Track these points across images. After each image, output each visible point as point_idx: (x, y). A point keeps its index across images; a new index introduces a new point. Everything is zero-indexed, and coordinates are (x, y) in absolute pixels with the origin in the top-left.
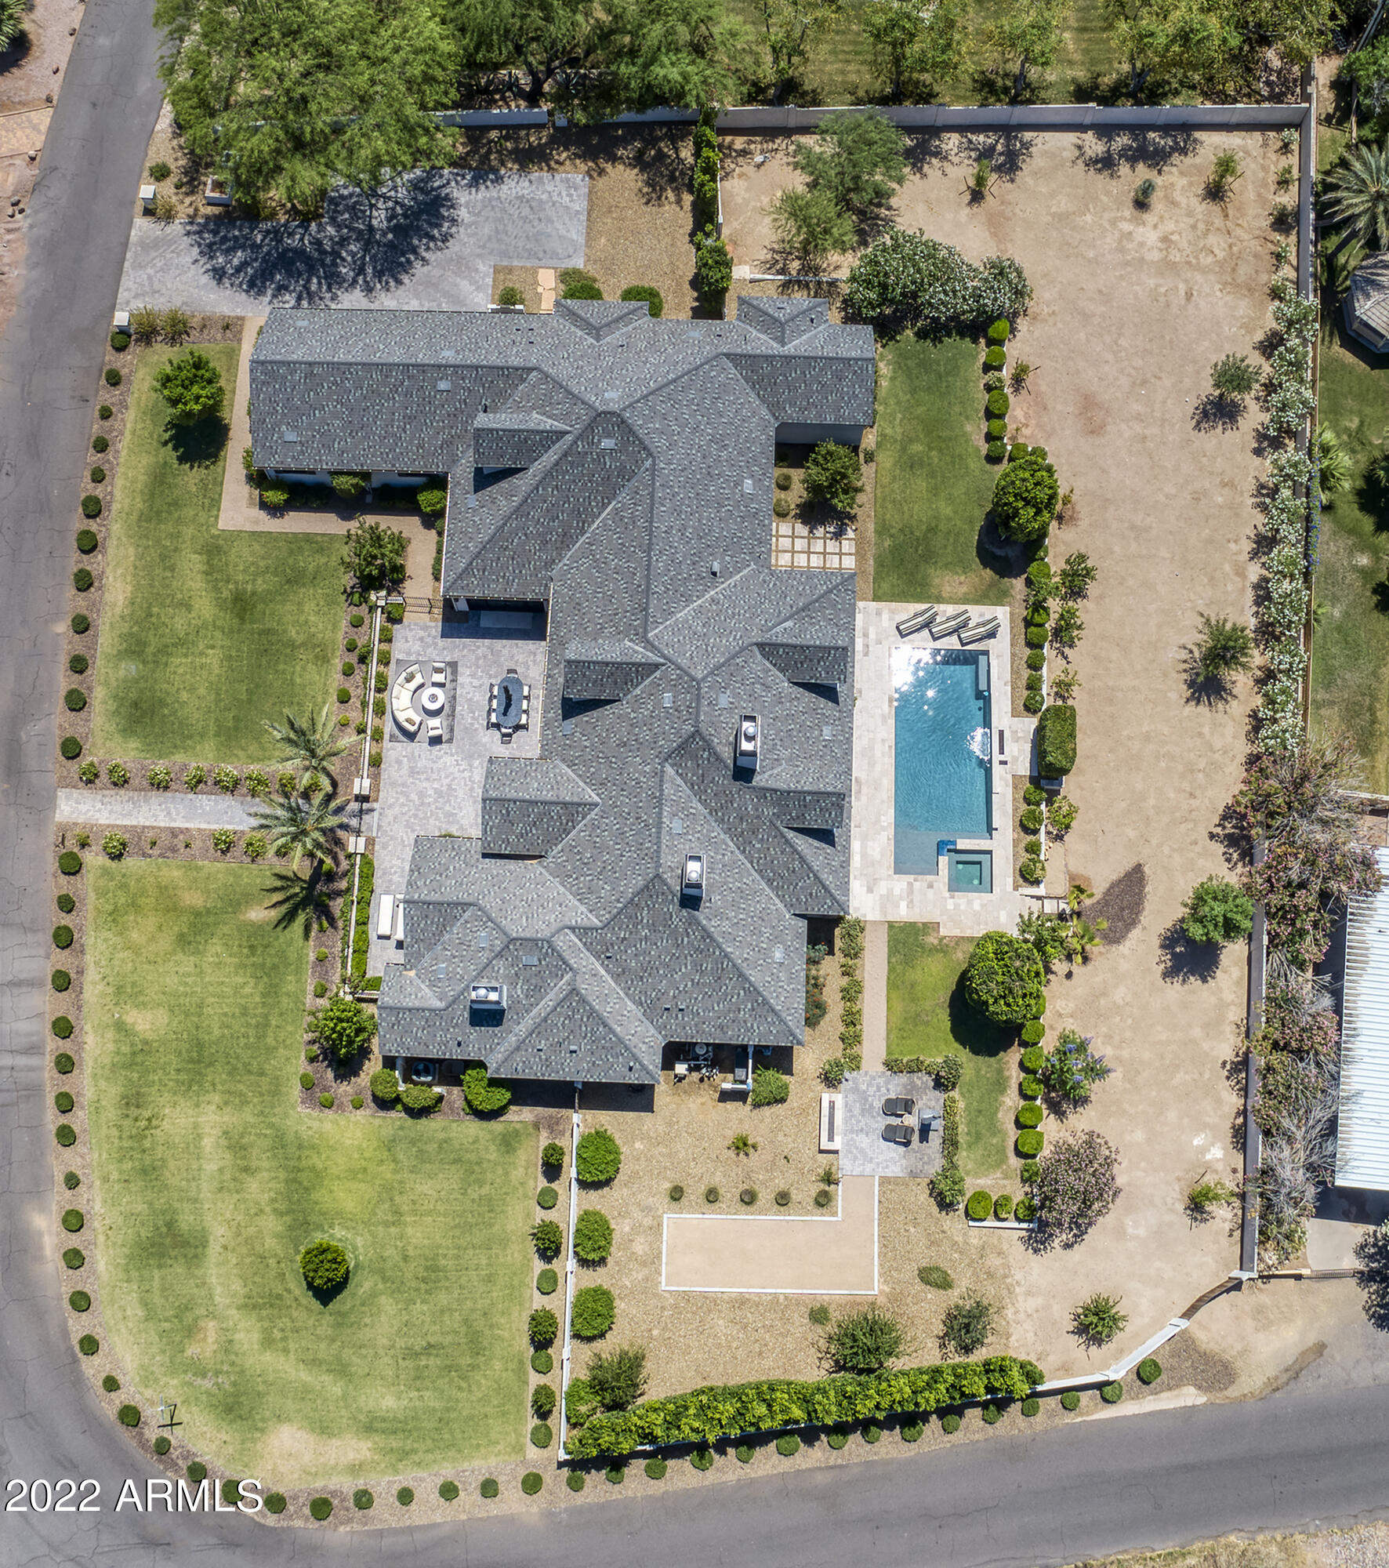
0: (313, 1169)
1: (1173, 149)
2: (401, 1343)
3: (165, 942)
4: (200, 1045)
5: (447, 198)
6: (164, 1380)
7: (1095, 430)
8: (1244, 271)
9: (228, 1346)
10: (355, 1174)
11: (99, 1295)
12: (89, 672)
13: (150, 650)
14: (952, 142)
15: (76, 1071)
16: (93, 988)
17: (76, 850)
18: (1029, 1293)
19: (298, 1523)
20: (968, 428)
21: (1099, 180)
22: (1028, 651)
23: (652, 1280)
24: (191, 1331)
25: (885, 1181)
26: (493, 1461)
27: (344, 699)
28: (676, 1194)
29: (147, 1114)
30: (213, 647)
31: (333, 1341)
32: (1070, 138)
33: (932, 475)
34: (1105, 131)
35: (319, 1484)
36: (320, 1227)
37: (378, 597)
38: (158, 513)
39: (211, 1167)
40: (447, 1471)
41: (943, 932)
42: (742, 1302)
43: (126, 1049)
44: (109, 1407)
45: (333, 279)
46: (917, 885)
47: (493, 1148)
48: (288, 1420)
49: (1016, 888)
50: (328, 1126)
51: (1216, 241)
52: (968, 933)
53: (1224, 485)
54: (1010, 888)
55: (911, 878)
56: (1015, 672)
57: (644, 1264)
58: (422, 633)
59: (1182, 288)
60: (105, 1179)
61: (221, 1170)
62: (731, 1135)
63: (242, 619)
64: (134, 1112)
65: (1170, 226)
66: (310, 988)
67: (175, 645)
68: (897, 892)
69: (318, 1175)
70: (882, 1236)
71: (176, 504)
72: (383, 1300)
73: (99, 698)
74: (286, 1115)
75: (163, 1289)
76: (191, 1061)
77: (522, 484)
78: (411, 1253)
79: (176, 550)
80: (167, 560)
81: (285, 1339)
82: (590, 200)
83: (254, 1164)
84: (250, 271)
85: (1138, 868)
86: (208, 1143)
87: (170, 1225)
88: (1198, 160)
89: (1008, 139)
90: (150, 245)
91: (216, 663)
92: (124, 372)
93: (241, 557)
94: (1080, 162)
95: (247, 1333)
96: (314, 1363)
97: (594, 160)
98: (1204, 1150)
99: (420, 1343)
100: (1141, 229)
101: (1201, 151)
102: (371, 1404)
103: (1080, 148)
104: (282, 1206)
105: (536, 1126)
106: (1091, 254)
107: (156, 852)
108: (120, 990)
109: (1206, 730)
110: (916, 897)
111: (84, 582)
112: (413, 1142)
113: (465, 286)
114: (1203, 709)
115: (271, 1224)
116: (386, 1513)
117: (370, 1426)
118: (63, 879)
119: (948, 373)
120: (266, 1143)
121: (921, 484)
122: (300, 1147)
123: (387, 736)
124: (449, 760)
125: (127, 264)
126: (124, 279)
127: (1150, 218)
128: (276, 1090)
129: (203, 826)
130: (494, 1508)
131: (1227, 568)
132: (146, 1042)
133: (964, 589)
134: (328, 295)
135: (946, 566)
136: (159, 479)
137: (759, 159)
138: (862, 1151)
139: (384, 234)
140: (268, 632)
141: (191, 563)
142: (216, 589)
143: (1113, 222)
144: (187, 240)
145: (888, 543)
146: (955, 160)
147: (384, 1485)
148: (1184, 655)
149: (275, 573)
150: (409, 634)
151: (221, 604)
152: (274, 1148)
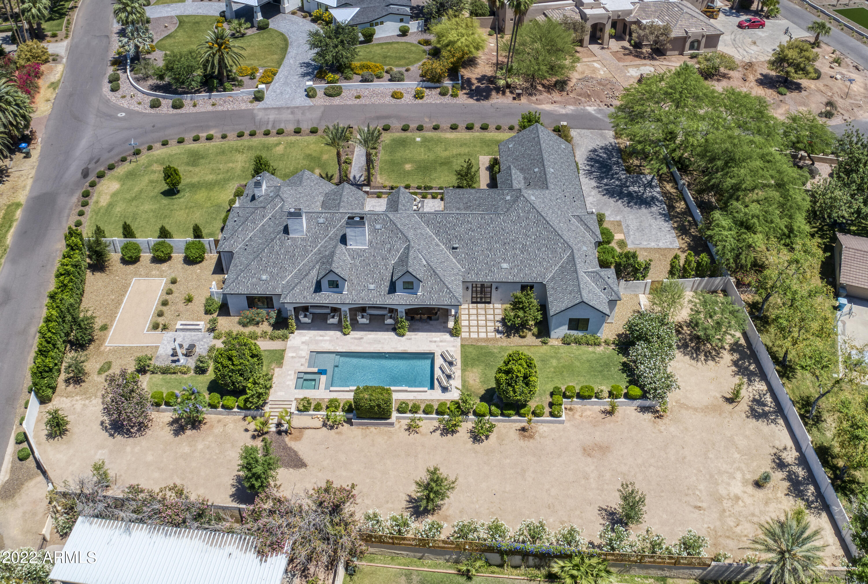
0: (214, 188)
2: (140, 212)
5: (651, 206)
6: (147, 159)
7: (586, 451)
10: (209, 198)
11: (182, 145)
12: (417, 131)
13: (426, 143)
14: (760, 386)
15: (264, 136)
16: (294, 138)
21: (767, 461)
22: (435, 407)
23: (139, 275)
25: (157, 347)
28: (174, 282)
30: (428, 157)
34: (803, 461)
35: (95, 194)
36: (191, 190)
38: (484, 142)
39: (221, 166)
41: (277, 370)
42: (120, 303)
43: (270, 145)
46: (303, 360)
49: (296, 399)
50: (229, 190)
54: (297, 396)
56: (423, 401)
57: (147, 273)
59: (703, 505)
60: (223, 144)
62: (195, 297)
63: (440, 163)
64: (246, 148)
65: (748, 501)
67: (429, 148)
68: (301, 352)
69: (211, 189)
72: (157, 206)
73: (407, 134)
74: (236, 181)
75: (179, 157)
79: (470, 147)
80: (465, 145)
82: (666, 248)
83: (220, 175)
84: (598, 158)
85: (303, 465)
86: (230, 165)
87: (202, 158)
88: (806, 515)
89: (774, 412)
90: (602, 134)
91: (422, 157)
94: (775, 450)
96: (140, 192)
97: (689, 249)
100: (740, 484)
101: (814, 517)
102: (119, 205)
103: (785, 449)
104: (202, 182)
106: (711, 456)
108: (292, 143)
110: (297, 359)
114: (404, 504)
115: (195, 180)
117: (111, 205)
119: (603, 375)
120: (227, 177)
122: (223, 185)
125: (592, 130)
126: (586, 130)
129: (354, 158)
132: (272, 149)
133: (471, 382)
134: (592, 177)
135: (483, 374)
139: (626, 190)
141: (464, 150)
142: (453, 156)
144: (607, 143)
145: (494, 350)
146: (750, 389)
147: (88, 209)
150: (436, 203)
151: (447, 158)
152: (225, 179)
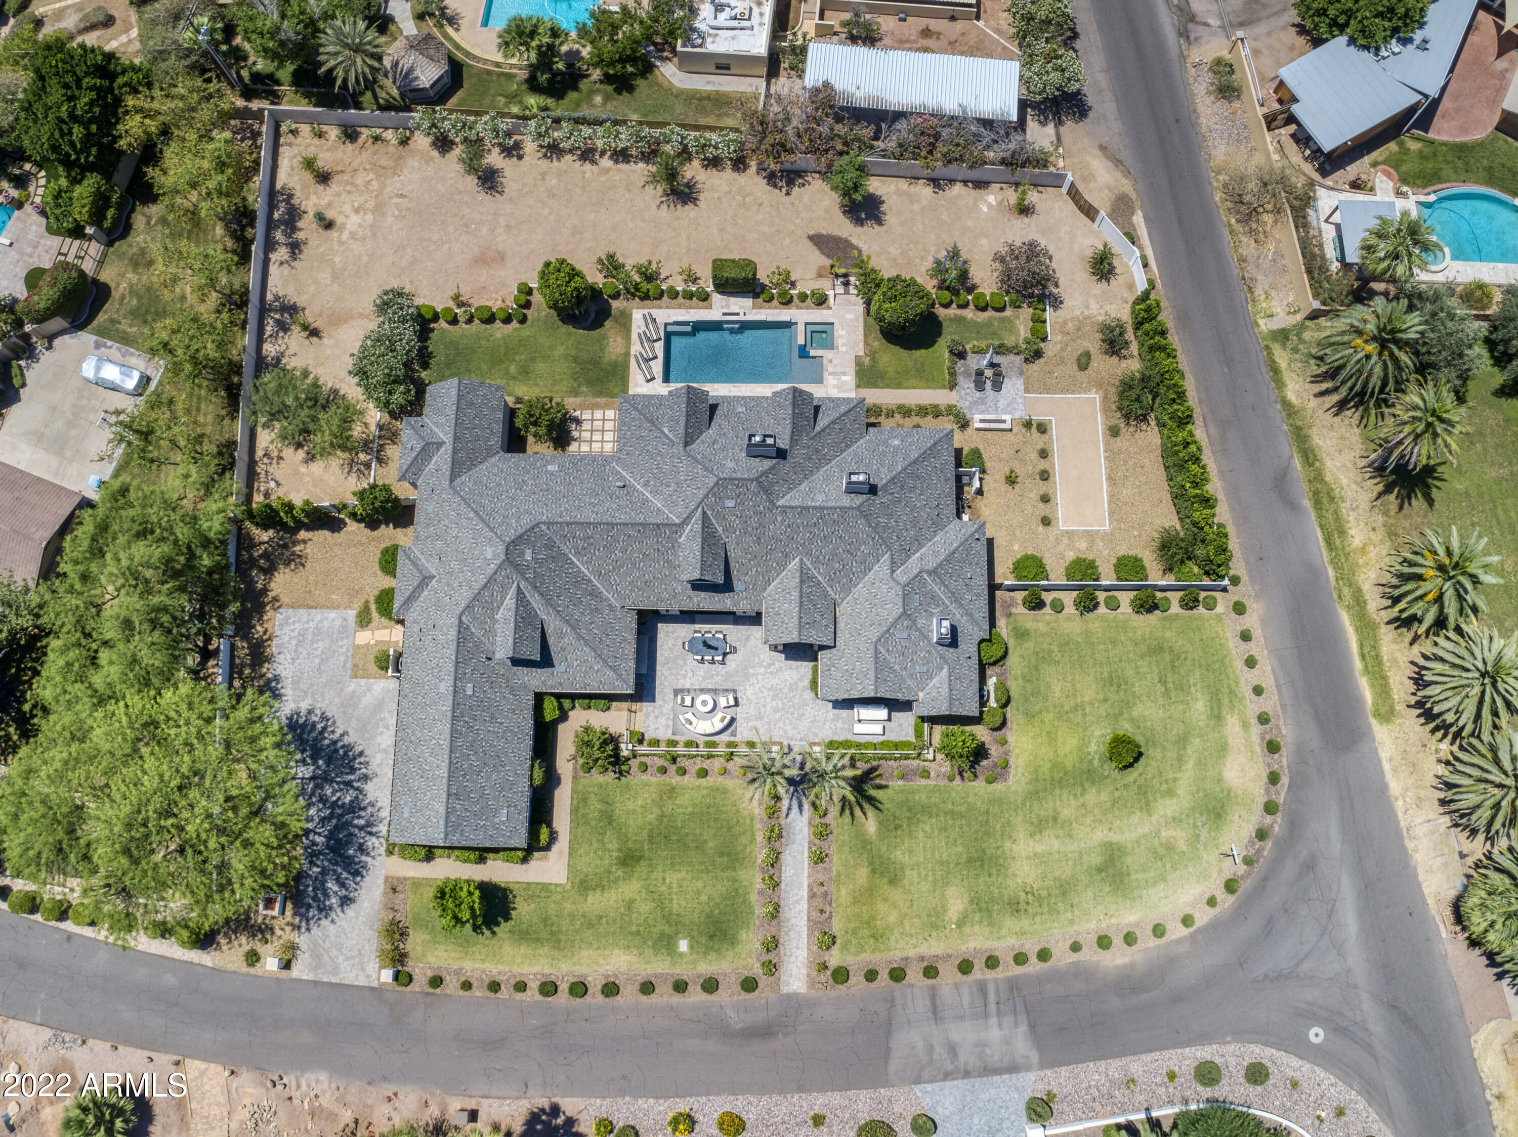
0: (1051, 770)
1: (288, 203)
2: (1161, 701)
3: (896, 894)
4: (970, 861)
5: (290, 719)
6: (1205, 865)
7: (501, 257)
8: (384, 161)
9: (1177, 820)
10: (1051, 738)
11: (1154, 917)
12: (685, 978)
13: (667, 930)
14: (269, 349)
15: (996, 953)
16: (934, 947)
17: (829, 973)
18: (1088, 307)
19: (1285, 762)
20: (499, 335)
21: (307, 252)
22: (665, 298)
23: (1104, 536)
24: (1170, 847)
25: (1027, 391)
26: (1229, 635)
27: (703, 773)
28: (1046, 522)
29: (1023, 896)
30: (664, 879)
31: (1164, 748)
32: (273, 269)
33: (533, 360)
34: (270, 246)
35: (1258, 749)
36: (1091, 762)
37: (625, 750)
38: (553, 933)
39: (1056, 844)
40: (1239, 664)
41: (861, 353)
42: (1110, 479)
43: (977, 917)
44: (1227, 901)
45: (355, 807)
46: (830, 369)
47: (1026, 645)
48: (1220, 773)
49: (830, 308)
50: (1021, 762)
51: (360, 180)
52: (862, 338)
53: (543, 179)
54: (830, 312)
55: (825, 374)
56: (680, 307)
57: (1093, 542)
58: (652, 718)
59: (395, 201)
60: (1072, 922)
61: (1057, 837)
62: (1004, 487)
63: (641, 858)
64: (1022, 906)
65: (347, 208)
66: (923, 782)
67: (663, 910)
68: (835, 382)
69: (1055, 766)
70: (1062, 392)
71: (545, 920)
72: (1135, 713)
73: (706, 968)
74: (1016, 792)
75: (1144, 871)
76: (982, 866)
77: (553, 624)
78: (1101, 696)
79: (584, 916)
80: (592, 923)
81: (1166, 781)
82: (299, 607)
83: (1051, 813)
84: (345, 875)
85: (811, 238)
86: (1039, 849)
87: (1100, 870)
88: (298, 187)
89: (270, 310)
90: (317, 962)
91: (677, 876)
92: (430, 974)
93: (590, 862)
94: (293, 263)
95: (1166, 807)
96: (1180, 760)
97: (264, 605)
98: (990, 206)
99: (1160, 688)
100: (348, 226)
101: (291, 185)
102: (1203, 717)
103: (282, 263)
104: (1079, 790)
105: (1009, 615)
106: (365, 258)
107: (827, 909)
108: (934, 926)
109: (716, 195)
110: (839, 370)
111: (611, 989)
112: (1027, 700)
113: (367, 700)
114: (702, 197)
115: (1092, 796)
116: (1270, 703)
117: (1217, 717)
118: (852, 980)
119: (457, 348)
120: (1036, 805)
121: (540, 367)
122: (1036, 780)
123: (732, 739)
124: (750, 691)
125: (334, 980)
126: (347, 982)
127: (340, 220)
128: (1000, 801)
129: (806, 874)
130: (1257, 632)
131: (603, 179)
132: (971, 901)
133: (619, 339)
134: (370, 809)
135: (602, 350)
136: (524, 936)
137: (272, 484)
138: (1009, 404)
139: (318, 767)
140: (650, 836)
141: (595, 902)
142: (616, 881)
143: (341, 243)
144: (315, 930)
145: (584, 389)
146: (284, 347)
147: (1253, 706)
148: (664, 206)
149: (603, 834)
150: (652, 727)
151: (628, 877)
152: (1039, 799)
